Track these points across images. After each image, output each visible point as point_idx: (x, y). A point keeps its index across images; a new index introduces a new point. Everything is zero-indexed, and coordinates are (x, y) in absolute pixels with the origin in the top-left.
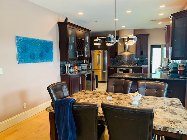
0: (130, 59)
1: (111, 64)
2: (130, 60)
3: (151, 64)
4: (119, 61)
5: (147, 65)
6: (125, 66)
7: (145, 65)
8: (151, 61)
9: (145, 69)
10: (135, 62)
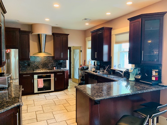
2: (46, 63)
9: (67, 73)
10: (53, 65)
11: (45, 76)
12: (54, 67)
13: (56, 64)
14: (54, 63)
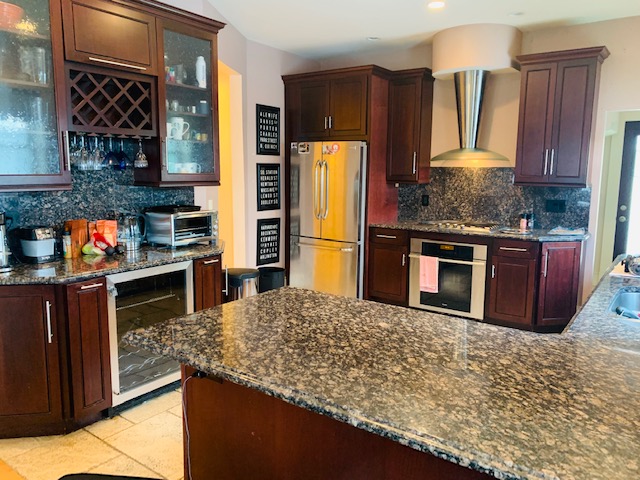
0: (491, 192)
1: (396, 213)
2: (488, 197)
3: (623, 219)
4: (433, 200)
5: (579, 232)
6: (451, 227)
7: (571, 227)
8: (623, 208)
9: (566, 251)
10: (517, 206)
11: (452, 248)
12: (522, 216)
13: (535, 206)
14: (527, 199)
